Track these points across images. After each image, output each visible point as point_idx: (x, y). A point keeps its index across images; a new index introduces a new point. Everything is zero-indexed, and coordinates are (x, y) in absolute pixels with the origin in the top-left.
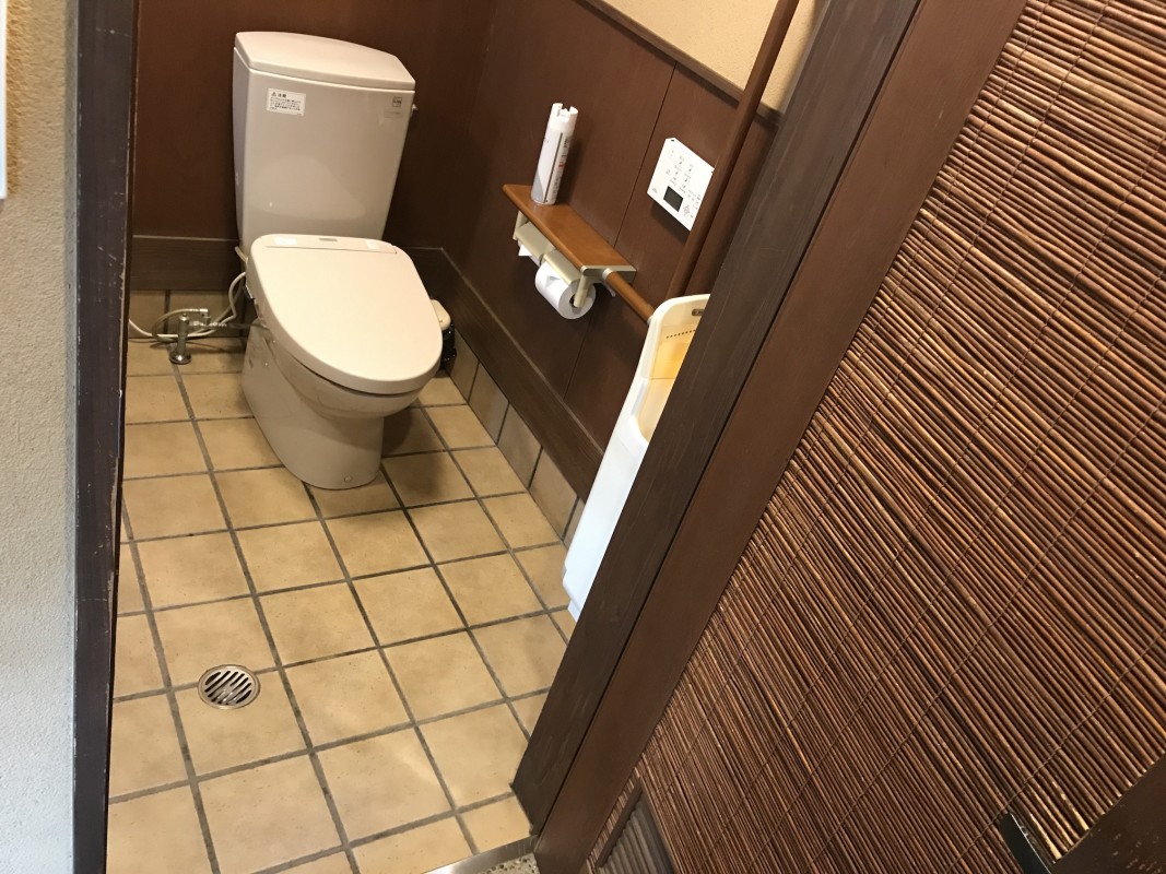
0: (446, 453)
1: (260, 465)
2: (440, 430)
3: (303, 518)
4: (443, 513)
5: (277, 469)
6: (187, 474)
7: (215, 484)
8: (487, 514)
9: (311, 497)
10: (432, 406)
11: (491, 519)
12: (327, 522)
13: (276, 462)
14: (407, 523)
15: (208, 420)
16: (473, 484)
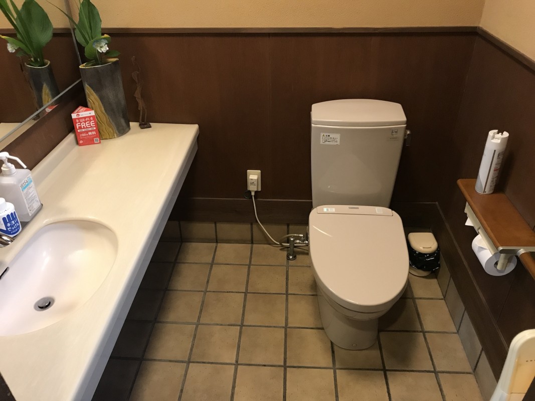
0: (422, 334)
1: (311, 327)
2: (421, 316)
3: (325, 366)
4: (409, 379)
5: (320, 330)
6: (274, 327)
7: (286, 335)
8: (440, 386)
9: (333, 352)
10: (421, 298)
11: (441, 390)
12: (337, 371)
13: (320, 326)
14: (384, 382)
15: (294, 294)
16: (434, 360)
